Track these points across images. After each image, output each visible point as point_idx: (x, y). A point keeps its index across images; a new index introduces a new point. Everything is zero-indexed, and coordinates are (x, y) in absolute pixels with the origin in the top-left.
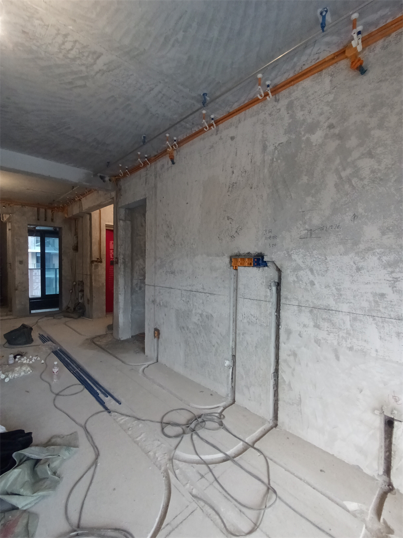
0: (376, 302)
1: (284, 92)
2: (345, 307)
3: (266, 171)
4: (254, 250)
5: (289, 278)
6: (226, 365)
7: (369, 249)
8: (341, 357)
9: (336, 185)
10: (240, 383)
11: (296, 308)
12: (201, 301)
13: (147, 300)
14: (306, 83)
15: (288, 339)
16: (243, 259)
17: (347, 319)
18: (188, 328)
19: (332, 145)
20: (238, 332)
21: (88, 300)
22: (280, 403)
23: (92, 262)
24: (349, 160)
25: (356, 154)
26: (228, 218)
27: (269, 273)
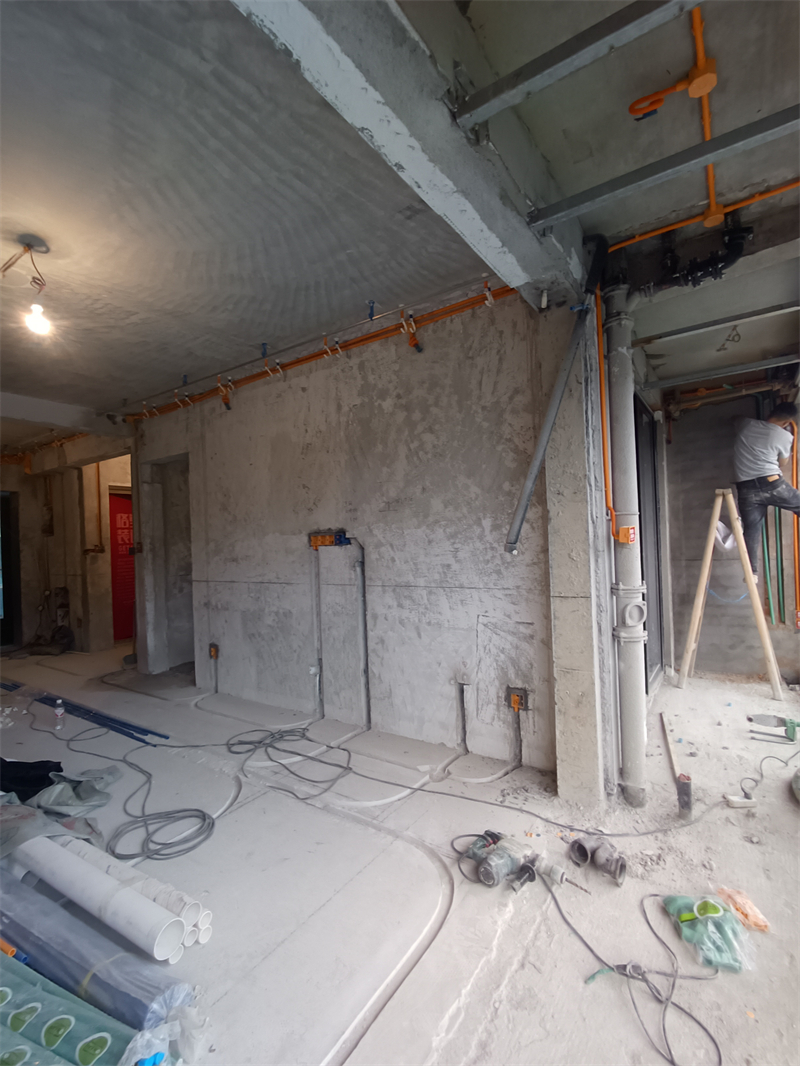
0: (444, 573)
1: (355, 350)
2: (421, 582)
3: (342, 434)
4: (334, 525)
5: (372, 556)
6: (311, 672)
7: (437, 522)
8: (422, 634)
9: (407, 457)
10: (328, 690)
11: (380, 589)
12: (276, 595)
13: (195, 603)
14: (375, 345)
15: (375, 625)
16: (323, 537)
17: (424, 593)
18: (260, 635)
19: (401, 416)
20: (323, 627)
21: (79, 620)
22: (372, 701)
23: (86, 552)
24: (416, 432)
25: (420, 428)
26: (304, 487)
27: (352, 550)
